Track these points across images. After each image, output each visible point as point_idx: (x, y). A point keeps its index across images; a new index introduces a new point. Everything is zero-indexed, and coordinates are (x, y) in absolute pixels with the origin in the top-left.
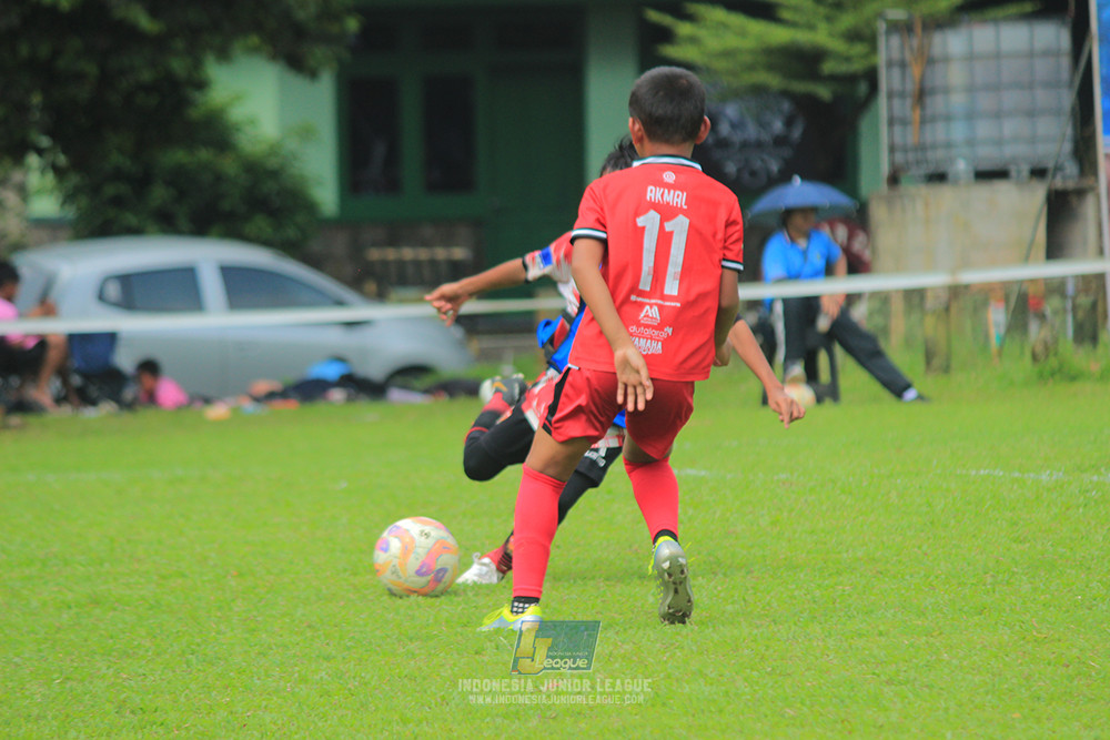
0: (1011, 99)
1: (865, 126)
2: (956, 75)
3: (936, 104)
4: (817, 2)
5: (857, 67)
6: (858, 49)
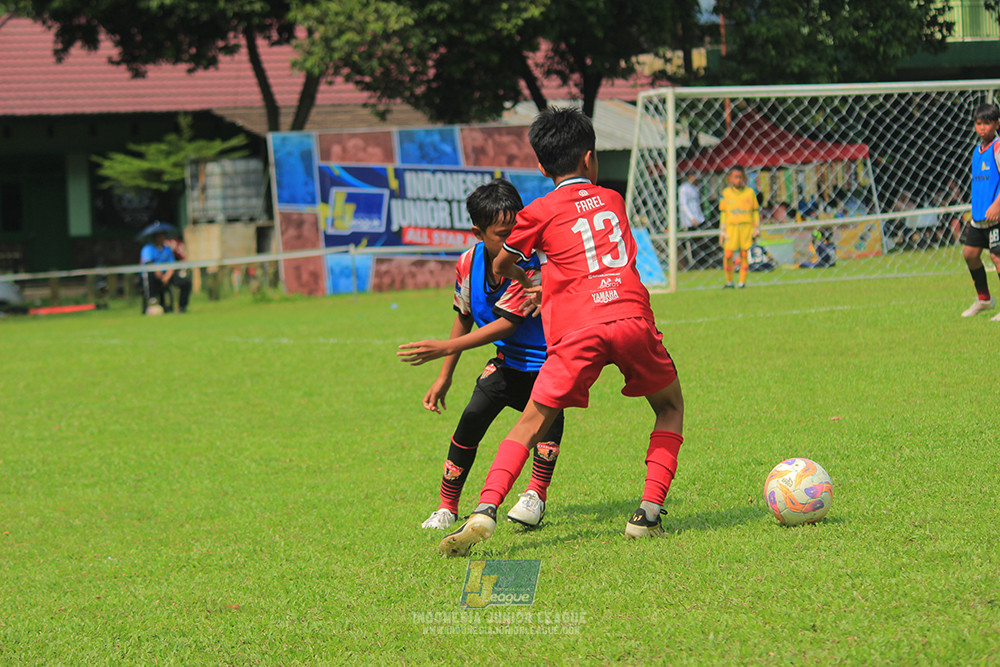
0: (240, 191)
1: (182, 201)
3: (211, 193)
4: (161, 152)
5: (177, 177)
6: (177, 171)
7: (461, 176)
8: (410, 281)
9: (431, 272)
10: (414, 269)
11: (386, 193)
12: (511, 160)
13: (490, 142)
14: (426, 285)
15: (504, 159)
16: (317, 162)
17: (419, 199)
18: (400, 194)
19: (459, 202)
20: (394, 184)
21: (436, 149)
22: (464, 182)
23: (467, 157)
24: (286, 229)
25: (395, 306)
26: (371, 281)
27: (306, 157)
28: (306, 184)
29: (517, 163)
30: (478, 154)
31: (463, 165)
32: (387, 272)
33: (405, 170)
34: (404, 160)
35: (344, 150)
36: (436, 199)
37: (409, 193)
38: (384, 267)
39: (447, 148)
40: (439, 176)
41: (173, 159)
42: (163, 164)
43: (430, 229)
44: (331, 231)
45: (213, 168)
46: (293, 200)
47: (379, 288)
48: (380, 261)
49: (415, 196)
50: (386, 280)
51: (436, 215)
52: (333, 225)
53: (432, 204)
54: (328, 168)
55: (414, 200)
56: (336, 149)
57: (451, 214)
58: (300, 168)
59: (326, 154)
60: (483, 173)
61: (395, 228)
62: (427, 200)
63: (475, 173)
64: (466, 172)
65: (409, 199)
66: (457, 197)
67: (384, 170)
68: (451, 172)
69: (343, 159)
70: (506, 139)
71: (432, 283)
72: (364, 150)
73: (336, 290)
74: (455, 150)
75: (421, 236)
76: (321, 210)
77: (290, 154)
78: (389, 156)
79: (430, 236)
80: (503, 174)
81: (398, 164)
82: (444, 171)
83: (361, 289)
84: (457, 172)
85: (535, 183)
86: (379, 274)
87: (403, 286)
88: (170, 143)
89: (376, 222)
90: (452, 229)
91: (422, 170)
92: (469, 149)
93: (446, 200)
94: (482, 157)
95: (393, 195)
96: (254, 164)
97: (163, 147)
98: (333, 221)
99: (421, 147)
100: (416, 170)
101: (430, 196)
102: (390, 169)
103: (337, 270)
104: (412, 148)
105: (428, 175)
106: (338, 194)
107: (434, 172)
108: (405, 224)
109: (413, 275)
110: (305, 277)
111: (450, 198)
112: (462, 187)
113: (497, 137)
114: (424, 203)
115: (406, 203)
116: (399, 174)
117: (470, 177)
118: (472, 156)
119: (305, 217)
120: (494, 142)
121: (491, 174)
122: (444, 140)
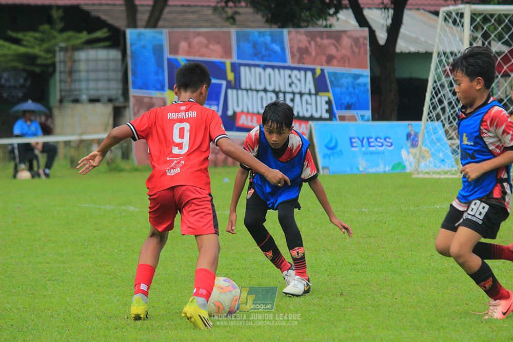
0: (101, 75)
1: (52, 82)
2: (82, 66)
3: (76, 76)
4: (36, 39)
5: (49, 61)
6: (50, 56)
7: (288, 72)
11: (224, 83)
12: (330, 60)
13: (313, 43)
15: (324, 58)
16: (167, 55)
17: (251, 89)
18: (236, 85)
19: (285, 93)
20: (231, 76)
21: (267, 47)
22: (290, 76)
23: (293, 56)
24: (139, 110)
25: (227, 180)
27: (158, 50)
28: (157, 73)
29: (335, 62)
30: (302, 53)
31: (289, 63)
33: (241, 65)
34: (238, 58)
35: (190, 46)
36: (265, 90)
37: (243, 86)
39: (277, 48)
40: (269, 70)
41: (45, 46)
42: (37, 51)
43: (259, 115)
45: (82, 55)
46: (145, 86)
47: (214, 163)
49: (248, 87)
51: (264, 102)
53: (262, 94)
54: (176, 60)
55: (247, 90)
56: (183, 45)
58: (152, 60)
59: (174, 49)
60: (306, 70)
61: (230, 113)
62: (257, 91)
63: (299, 69)
64: (292, 69)
65: (242, 89)
66: (283, 89)
67: (224, 64)
68: (279, 68)
69: (188, 54)
70: (326, 42)
72: (207, 46)
74: (283, 49)
75: (252, 121)
76: (169, 96)
77: (144, 47)
78: (227, 53)
80: (322, 71)
81: (235, 59)
82: (273, 67)
84: (284, 68)
85: (350, 80)
86: (215, 151)
88: (43, 32)
89: (214, 108)
91: (258, 66)
92: (295, 49)
93: (274, 91)
94: (305, 56)
95: (229, 86)
96: (115, 54)
97: (37, 35)
99: (255, 46)
100: (249, 66)
101: (262, 87)
102: (228, 63)
104: (247, 47)
105: (259, 70)
107: (265, 67)
108: (238, 110)
111: (277, 89)
112: (288, 81)
113: (318, 39)
114: (255, 93)
115: (240, 92)
116: (235, 68)
117: (296, 72)
118: (297, 55)
119: (154, 101)
120: (316, 43)
121: (313, 71)
122: (273, 41)
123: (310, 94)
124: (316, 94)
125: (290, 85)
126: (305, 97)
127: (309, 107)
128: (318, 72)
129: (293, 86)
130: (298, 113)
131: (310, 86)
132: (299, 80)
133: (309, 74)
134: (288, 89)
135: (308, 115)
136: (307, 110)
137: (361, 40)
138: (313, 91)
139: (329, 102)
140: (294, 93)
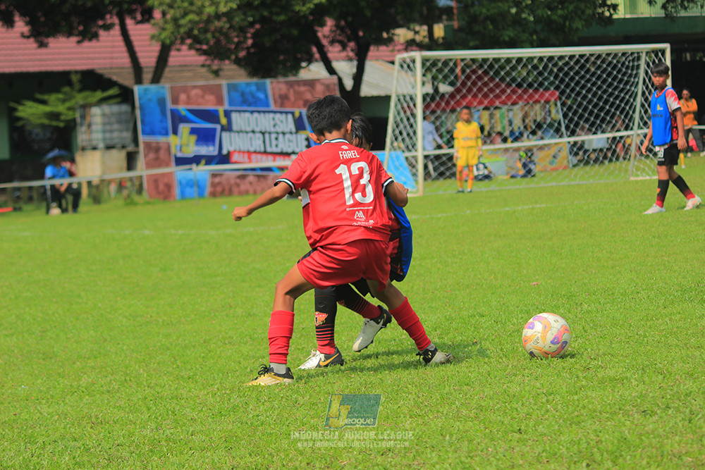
0: (115, 127)
1: (74, 134)
3: (94, 128)
4: (59, 100)
5: (70, 117)
6: (71, 113)
7: (271, 115)
8: (235, 190)
9: (251, 183)
10: (238, 181)
11: (218, 127)
13: (292, 91)
14: (247, 192)
15: (301, 103)
16: (169, 106)
17: (242, 131)
18: (228, 128)
19: (270, 133)
20: (224, 121)
21: (253, 96)
22: (274, 119)
23: (275, 102)
24: (148, 153)
25: (225, 207)
26: (208, 190)
27: (162, 102)
28: (162, 121)
30: (283, 99)
31: (272, 107)
32: (219, 183)
33: (231, 111)
34: (231, 104)
35: (189, 97)
36: (253, 132)
37: (235, 127)
38: (217, 180)
39: (261, 96)
40: (256, 115)
41: (68, 104)
42: (61, 108)
43: (249, 153)
44: (179, 155)
45: (96, 111)
46: (152, 133)
47: (213, 194)
48: (214, 175)
49: (238, 129)
50: (219, 189)
51: (254, 142)
52: (181, 150)
53: (251, 135)
54: (177, 110)
55: (238, 132)
56: (183, 97)
57: (264, 142)
58: (157, 110)
59: (175, 101)
60: (286, 113)
61: (225, 152)
62: (247, 132)
63: (281, 113)
64: (275, 112)
65: (234, 132)
66: (268, 130)
67: (217, 111)
68: (264, 112)
69: (188, 103)
70: (303, 89)
71: (251, 190)
72: (203, 97)
73: (183, 196)
74: (267, 97)
75: (244, 158)
76: (173, 140)
77: (150, 100)
78: (220, 101)
79: (249, 158)
80: (300, 113)
81: (227, 106)
82: (259, 112)
83: (201, 195)
84: (269, 112)
86: (213, 185)
87: (230, 193)
88: (65, 93)
90: (265, 153)
91: (244, 111)
92: (277, 96)
93: (261, 132)
94: (286, 102)
95: (223, 129)
96: (125, 108)
97: (61, 96)
98: (181, 147)
99: (243, 94)
100: (239, 111)
101: (249, 129)
102: (221, 110)
103: (184, 182)
104: (236, 96)
105: (247, 115)
106: (184, 128)
107: (252, 112)
108: (231, 149)
109: (238, 185)
110: (161, 187)
111: (263, 131)
112: (272, 123)
113: (296, 87)
114: (245, 135)
115: (233, 134)
116: (227, 114)
117: (278, 116)
118: (279, 101)
119: (161, 145)
120: (294, 91)
121: (293, 113)
122: (258, 89)
123: (291, 133)
124: (296, 132)
125: (275, 126)
126: (288, 136)
127: (291, 144)
128: (297, 114)
129: (277, 127)
130: (282, 149)
131: (291, 126)
132: (282, 122)
133: (290, 116)
134: (272, 130)
135: (290, 150)
136: (289, 146)
137: (332, 87)
138: (294, 130)
139: (307, 139)
140: (277, 133)
